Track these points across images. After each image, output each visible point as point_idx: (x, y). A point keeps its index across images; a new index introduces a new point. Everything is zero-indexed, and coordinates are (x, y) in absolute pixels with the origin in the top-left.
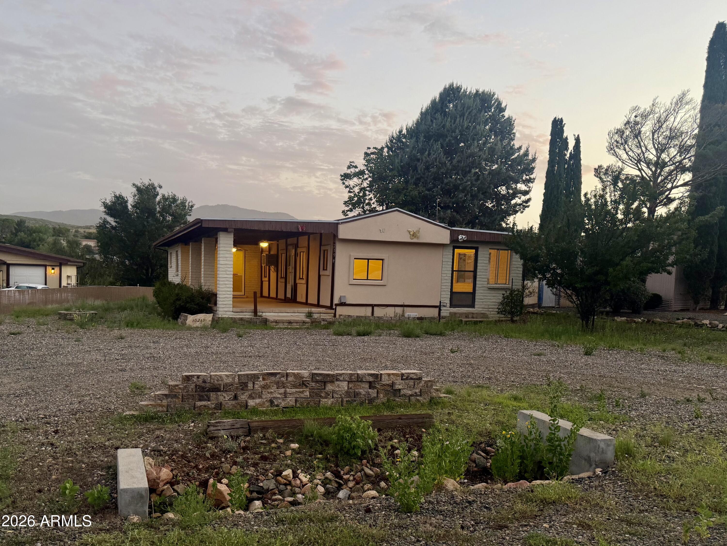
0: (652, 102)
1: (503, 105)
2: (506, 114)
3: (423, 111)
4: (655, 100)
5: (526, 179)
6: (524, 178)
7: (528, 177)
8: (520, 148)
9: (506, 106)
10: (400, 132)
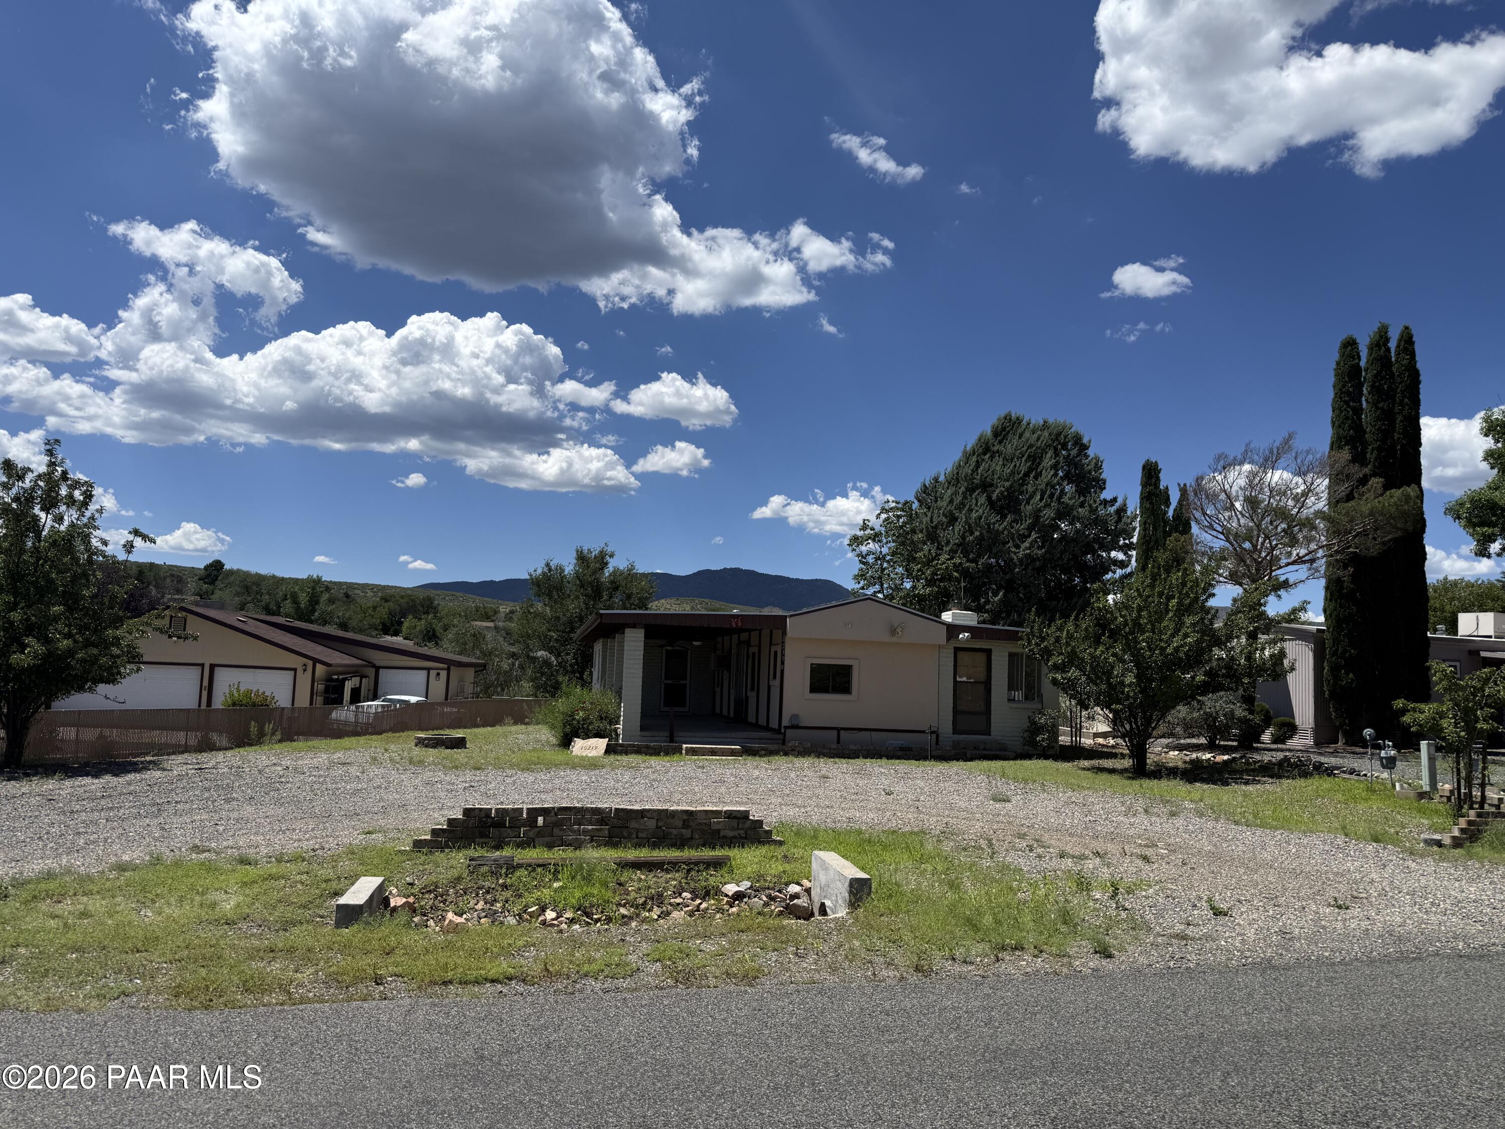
0: (1244, 448)
1: (1085, 441)
2: (1091, 452)
3: (968, 449)
4: (1248, 445)
5: (1125, 545)
6: (1121, 542)
7: (1127, 542)
8: (1115, 500)
9: (1090, 441)
10: (936, 480)
